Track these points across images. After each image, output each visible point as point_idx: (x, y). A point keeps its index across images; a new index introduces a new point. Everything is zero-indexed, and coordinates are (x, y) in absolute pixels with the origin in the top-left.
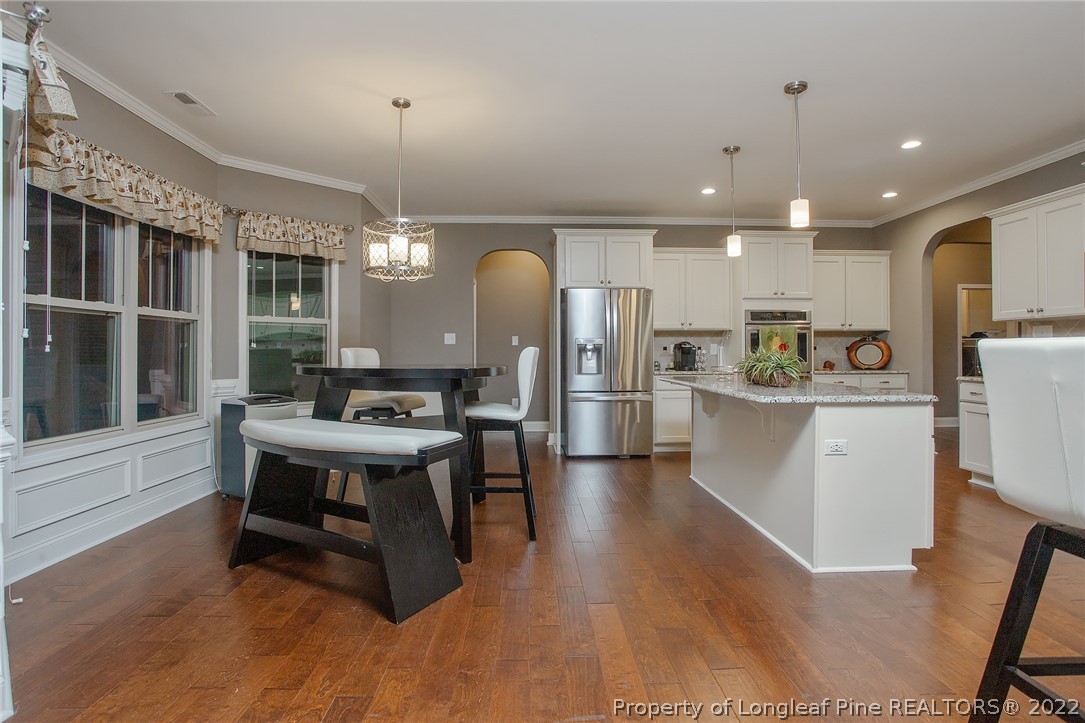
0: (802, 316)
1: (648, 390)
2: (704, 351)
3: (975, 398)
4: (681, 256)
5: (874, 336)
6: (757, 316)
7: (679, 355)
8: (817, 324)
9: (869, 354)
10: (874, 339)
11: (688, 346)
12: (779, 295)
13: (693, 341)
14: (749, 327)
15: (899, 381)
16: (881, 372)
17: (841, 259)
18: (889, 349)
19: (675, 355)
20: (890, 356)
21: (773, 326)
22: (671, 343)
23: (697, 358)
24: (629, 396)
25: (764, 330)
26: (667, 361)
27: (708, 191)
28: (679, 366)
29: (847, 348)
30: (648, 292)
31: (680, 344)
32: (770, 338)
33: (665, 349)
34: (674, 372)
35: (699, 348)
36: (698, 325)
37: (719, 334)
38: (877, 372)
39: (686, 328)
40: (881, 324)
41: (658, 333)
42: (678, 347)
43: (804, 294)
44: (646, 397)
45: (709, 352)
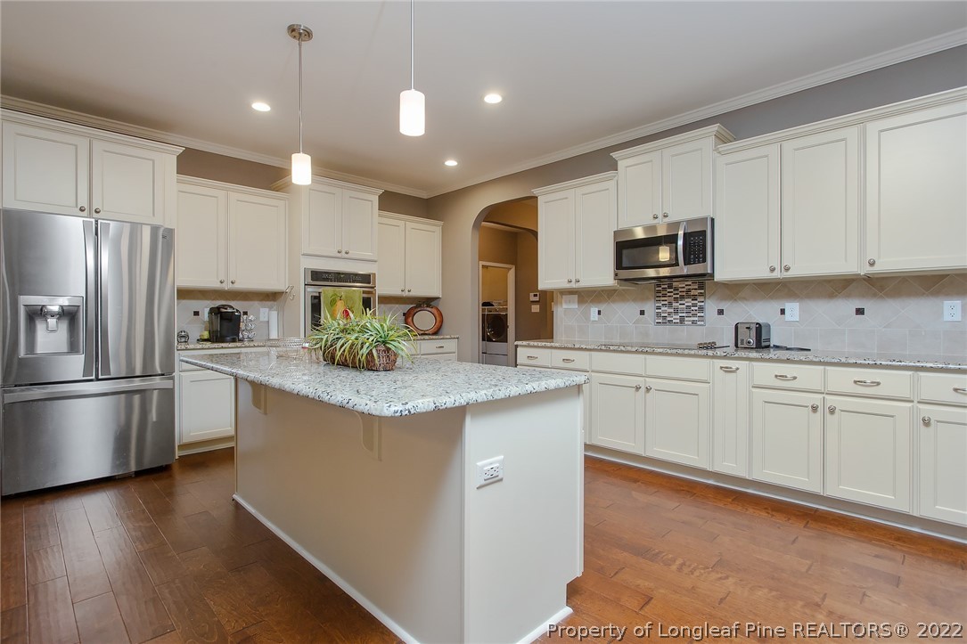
0: (366, 278)
1: (168, 373)
2: (251, 317)
3: (531, 362)
4: (221, 194)
5: (426, 303)
6: (318, 276)
7: (217, 321)
8: (382, 288)
9: (425, 319)
10: (428, 306)
11: (229, 310)
12: (343, 254)
13: (238, 305)
14: (310, 289)
15: (451, 345)
16: (434, 337)
17: (401, 223)
18: (441, 315)
19: (211, 322)
20: (442, 321)
21: (337, 289)
22: (205, 307)
23: (242, 326)
24: (137, 384)
25: (327, 292)
26: (198, 330)
27: (261, 106)
28: (216, 337)
29: (404, 314)
30: (169, 235)
31: (218, 308)
32: (333, 303)
33: (196, 313)
34: (208, 344)
35: (245, 313)
36: (242, 285)
37: (272, 297)
38: (432, 337)
39: (227, 286)
40: (433, 290)
41: (184, 294)
42: (215, 311)
43: (368, 255)
44: (166, 384)
45: (258, 318)
